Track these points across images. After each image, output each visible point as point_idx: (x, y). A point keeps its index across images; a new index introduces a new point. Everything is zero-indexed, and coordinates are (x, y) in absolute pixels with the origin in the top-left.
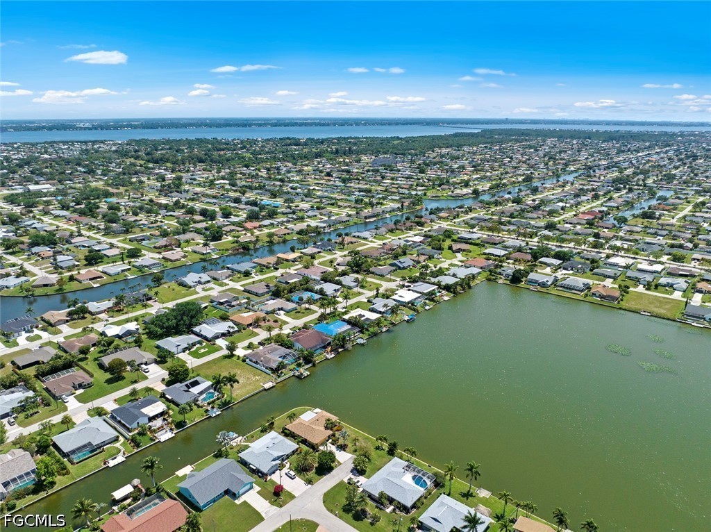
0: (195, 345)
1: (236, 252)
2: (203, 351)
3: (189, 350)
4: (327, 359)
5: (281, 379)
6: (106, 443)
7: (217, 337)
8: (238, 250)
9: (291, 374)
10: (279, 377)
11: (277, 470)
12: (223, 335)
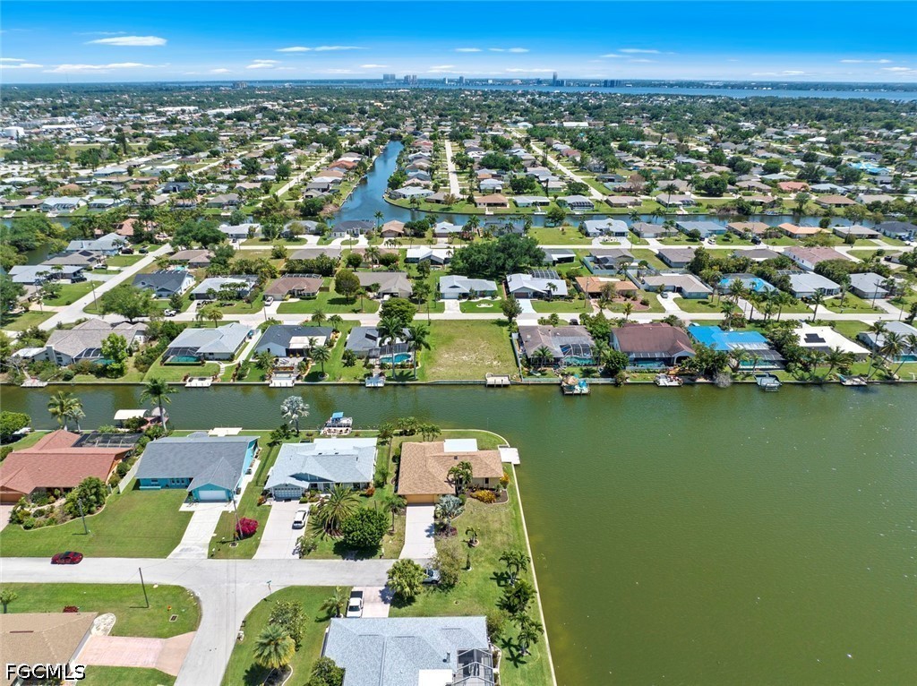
0: (484, 296)
1: (723, 213)
2: (483, 306)
3: (470, 299)
4: (655, 384)
5: (531, 380)
6: (216, 357)
7: (525, 296)
8: (728, 210)
9: (556, 380)
10: (530, 374)
11: (298, 498)
12: (537, 295)
